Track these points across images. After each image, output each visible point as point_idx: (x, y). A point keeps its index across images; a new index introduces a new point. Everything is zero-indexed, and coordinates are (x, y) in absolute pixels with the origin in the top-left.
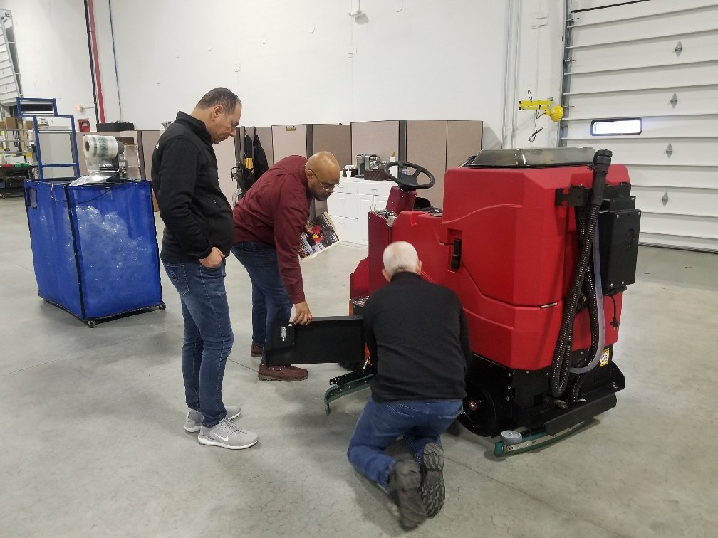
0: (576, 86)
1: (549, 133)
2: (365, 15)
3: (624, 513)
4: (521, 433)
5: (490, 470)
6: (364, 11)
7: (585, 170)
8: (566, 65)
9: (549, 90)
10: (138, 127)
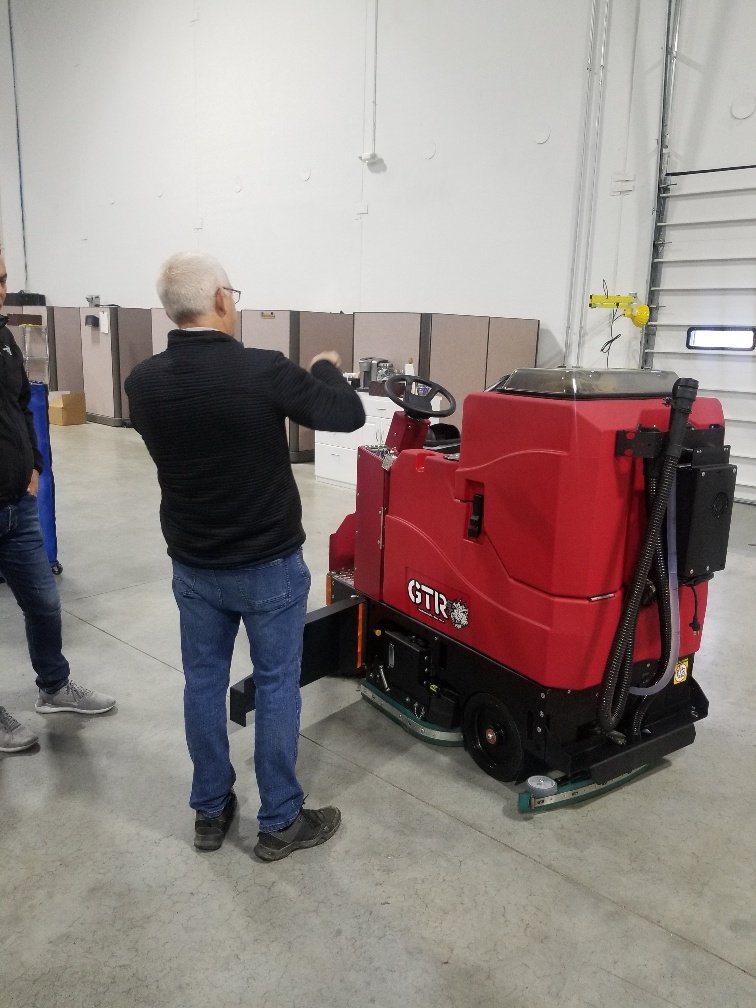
0: (670, 279)
1: (630, 343)
2: (381, 161)
3: (694, 905)
4: (556, 780)
5: (509, 834)
6: (380, 154)
7: (658, 405)
8: (657, 248)
9: (631, 282)
10: (51, 301)
